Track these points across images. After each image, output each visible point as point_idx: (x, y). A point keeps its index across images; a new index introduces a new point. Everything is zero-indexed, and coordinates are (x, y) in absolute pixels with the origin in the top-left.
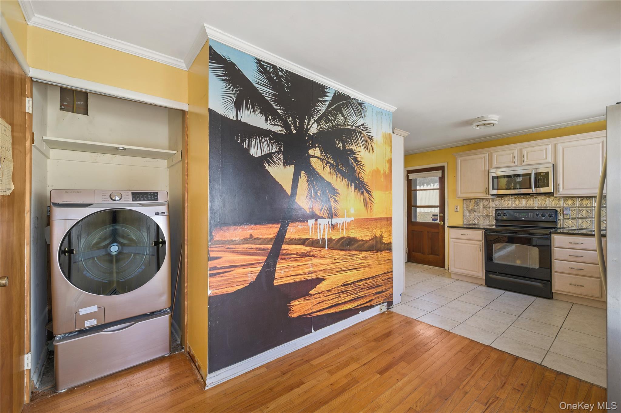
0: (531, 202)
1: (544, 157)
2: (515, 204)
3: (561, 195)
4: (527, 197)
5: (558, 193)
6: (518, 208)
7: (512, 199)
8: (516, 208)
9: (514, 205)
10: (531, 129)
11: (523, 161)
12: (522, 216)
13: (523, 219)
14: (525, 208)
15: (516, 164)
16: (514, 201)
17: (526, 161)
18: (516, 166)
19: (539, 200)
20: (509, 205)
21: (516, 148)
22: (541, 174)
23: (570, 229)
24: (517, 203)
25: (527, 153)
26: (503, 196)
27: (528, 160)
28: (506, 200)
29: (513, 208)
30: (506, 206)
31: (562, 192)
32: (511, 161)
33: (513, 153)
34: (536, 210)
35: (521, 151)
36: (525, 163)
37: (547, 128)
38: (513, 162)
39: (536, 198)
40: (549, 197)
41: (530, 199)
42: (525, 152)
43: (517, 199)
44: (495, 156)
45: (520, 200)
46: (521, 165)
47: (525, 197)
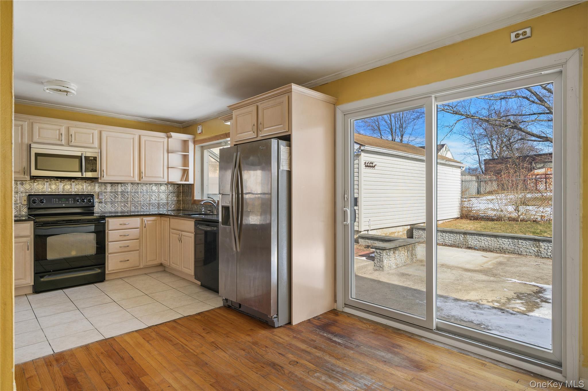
0: (69, 187)
1: (91, 142)
2: (51, 188)
3: (104, 180)
4: (64, 181)
5: (102, 179)
6: (54, 194)
7: (47, 182)
8: (52, 193)
9: (49, 190)
10: (71, 107)
11: (71, 142)
12: (63, 202)
13: (64, 205)
14: (63, 194)
15: (63, 142)
16: (50, 184)
17: (74, 142)
18: (62, 145)
19: (76, 185)
20: (44, 190)
21: (63, 125)
22: (91, 158)
23: (104, 213)
24: (53, 187)
25: (75, 133)
26: (36, 179)
27: (75, 141)
28: (40, 183)
29: (49, 194)
30: (40, 191)
31: (106, 178)
32: (58, 138)
33: (59, 130)
34: (73, 195)
35: (68, 129)
36: (72, 144)
37: (85, 111)
38: (59, 140)
39: (73, 182)
40: (86, 182)
41: (67, 183)
42: (72, 131)
43: (54, 183)
44: (36, 127)
45: (58, 184)
46: (69, 145)
47: (62, 181)
